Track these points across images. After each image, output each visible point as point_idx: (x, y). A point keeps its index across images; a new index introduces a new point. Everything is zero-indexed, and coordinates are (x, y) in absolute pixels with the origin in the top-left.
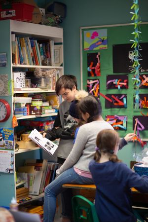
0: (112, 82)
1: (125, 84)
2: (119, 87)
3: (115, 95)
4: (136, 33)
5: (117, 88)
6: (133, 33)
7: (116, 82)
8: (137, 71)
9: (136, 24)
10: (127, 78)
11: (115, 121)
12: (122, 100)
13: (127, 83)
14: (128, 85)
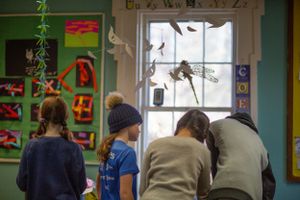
0: (4, 88)
1: (20, 90)
2: (13, 94)
3: (7, 104)
4: (43, 27)
5: (10, 95)
6: (40, 27)
7: (9, 87)
9: (43, 15)
10: (23, 83)
11: (6, 137)
12: (16, 111)
13: (23, 88)
14: (23, 91)
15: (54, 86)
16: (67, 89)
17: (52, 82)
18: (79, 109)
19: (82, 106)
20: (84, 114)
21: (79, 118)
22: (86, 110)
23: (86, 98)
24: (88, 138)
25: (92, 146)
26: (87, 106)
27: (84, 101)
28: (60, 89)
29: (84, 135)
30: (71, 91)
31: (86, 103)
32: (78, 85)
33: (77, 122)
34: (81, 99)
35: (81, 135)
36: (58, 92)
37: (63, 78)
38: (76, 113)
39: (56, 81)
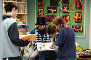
0: (50, 10)
1: (55, 11)
2: (53, 12)
3: (51, 16)
5: (52, 13)
7: (51, 10)
8: (61, 5)
10: (56, 8)
12: (54, 18)
13: (57, 10)
15: (68, 9)
16: (72, 10)
17: (67, 8)
18: (76, 17)
19: (78, 16)
20: (78, 19)
21: (76, 21)
22: (79, 18)
23: (79, 13)
24: (80, 28)
25: (81, 31)
26: (79, 16)
27: (78, 15)
28: (70, 10)
29: (78, 27)
30: (74, 11)
31: (79, 15)
32: (76, 8)
33: (76, 22)
34: (77, 14)
35: (77, 27)
36: (69, 11)
37: (71, 6)
38: (75, 19)
39: (68, 7)
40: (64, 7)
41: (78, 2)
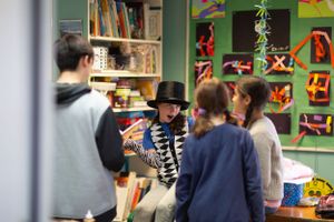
0: (230, 65)
1: (248, 68)
2: (240, 72)
5: (237, 73)
7: (235, 64)
10: (251, 59)
13: (252, 66)
14: (252, 69)
15: (286, 63)
16: (301, 65)
17: (283, 58)
18: (313, 89)
19: (317, 85)
20: (320, 94)
21: (313, 99)
22: (322, 89)
23: (322, 76)
24: (324, 121)
25: (328, 130)
26: (323, 85)
27: (319, 80)
28: (293, 66)
29: (319, 118)
30: (306, 69)
31: (322, 82)
32: (313, 60)
33: (312, 104)
34: (316, 77)
35: (316, 118)
36: (290, 69)
37: (296, 54)
38: (310, 93)
39: (288, 57)
40: (276, 57)
41: (318, 42)
